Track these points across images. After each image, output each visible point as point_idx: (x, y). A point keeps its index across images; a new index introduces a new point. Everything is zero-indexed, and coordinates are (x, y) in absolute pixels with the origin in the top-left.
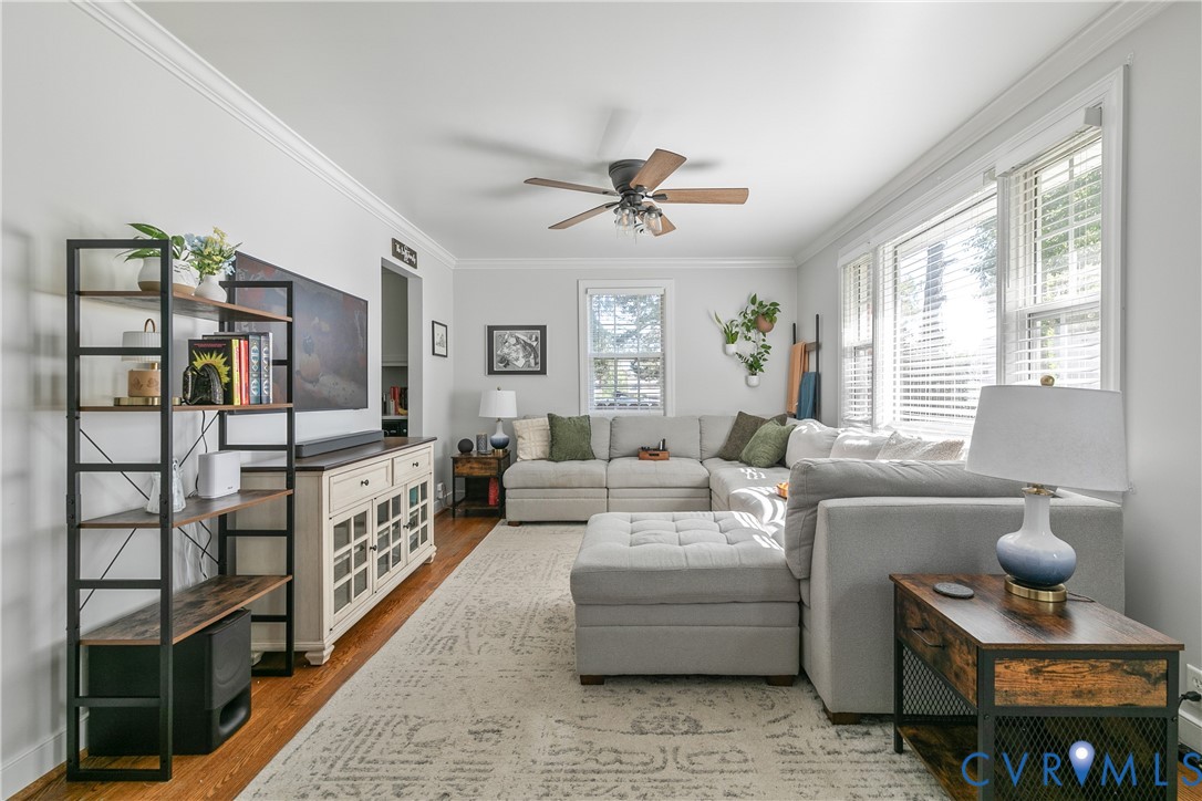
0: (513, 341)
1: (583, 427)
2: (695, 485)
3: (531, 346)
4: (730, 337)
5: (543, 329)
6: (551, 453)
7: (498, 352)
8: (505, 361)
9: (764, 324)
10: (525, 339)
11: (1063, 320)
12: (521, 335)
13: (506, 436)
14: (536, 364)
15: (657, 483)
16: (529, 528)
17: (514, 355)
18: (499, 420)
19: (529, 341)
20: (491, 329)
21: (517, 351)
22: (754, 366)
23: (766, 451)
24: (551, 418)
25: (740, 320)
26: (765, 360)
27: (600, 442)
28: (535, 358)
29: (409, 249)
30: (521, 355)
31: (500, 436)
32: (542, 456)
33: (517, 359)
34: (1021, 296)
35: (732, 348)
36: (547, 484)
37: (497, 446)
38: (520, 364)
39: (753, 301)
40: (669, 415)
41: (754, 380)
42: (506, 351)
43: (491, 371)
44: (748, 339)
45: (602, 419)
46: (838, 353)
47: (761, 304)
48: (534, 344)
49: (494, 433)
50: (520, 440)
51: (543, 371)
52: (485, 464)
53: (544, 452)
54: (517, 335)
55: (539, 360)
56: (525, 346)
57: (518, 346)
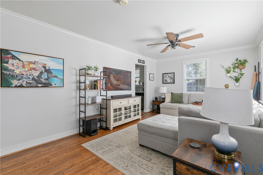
0: (168, 76)
1: (181, 96)
3: (171, 77)
4: (228, 72)
5: (174, 73)
7: (164, 79)
8: (166, 81)
14: (172, 81)
18: (163, 93)
19: (171, 76)
20: (163, 74)
21: (168, 78)
22: (237, 80)
24: (172, 93)
26: (241, 78)
27: (185, 99)
28: (172, 80)
29: (142, 61)
30: (169, 79)
32: (170, 102)
33: (168, 80)
35: (229, 75)
38: (169, 81)
39: (237, 60)
41: (237, 84)
42: (166, 78)
43: (163, 83)
44: (234, 72)
45: (186, 94)
47: (240, 61)
48: (172, 77)
49: (162, 96)
51: (174, 83)
54: (168, 75)
55: (173, 80)
56: (170, 77)
57: (169, 77)
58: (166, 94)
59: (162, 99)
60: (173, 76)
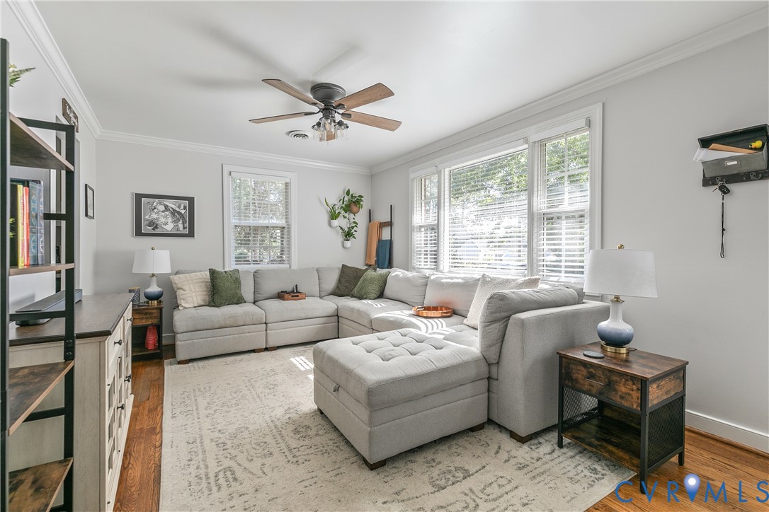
0: (162, 208)
1: (235, 278)
2: (329, 314)
3: (179, 213)
4: (333, 216)
5: (191, 200)
6: (213, 301)
7: (146, 217)
8: (153, 224)
9: (354, 208)
10: (174, 207)
11: (564, 218)
12: (170, 203)
13: (160, 289)
14: (184, 228)
15: (303, 316)
16: (201, 364)
17: (163, 220)
18: (153, 275)
19: (178, 209)
20: (139, 197)
21: (166, 217)
22: (348, 235)
23: (374, 289)
24: (212, 272)
25: (339, 204)
26: (355, 231)
27: (247, 290)
28: (184, 223)
29: (74, 113)
30: (170, 220)
31: (154, 289)
32: (203, 303)
33: (166, 224)
34: (541, 204)
35: (335, 223)
36: (217, 326)
37: (150, 298)
38: (169, 227)
39: (348, 193)
40: (293, 267)
41: (348, 244)
42: (155, 216)
43: (139, 233)
44: (345, 217)
45: (248, 272)
46: (409, 229)
47: (352, 195)
48: (183, 212)
50: (179, 293)
51: (191, 234)
52: (146, 314)
53: (204, 301)
54: (166, 203)
55: (187, 225)
56: (174, 212)
57: (167, 213)
58: (176, 279)
59: (147, 297)
60: (185, 208)
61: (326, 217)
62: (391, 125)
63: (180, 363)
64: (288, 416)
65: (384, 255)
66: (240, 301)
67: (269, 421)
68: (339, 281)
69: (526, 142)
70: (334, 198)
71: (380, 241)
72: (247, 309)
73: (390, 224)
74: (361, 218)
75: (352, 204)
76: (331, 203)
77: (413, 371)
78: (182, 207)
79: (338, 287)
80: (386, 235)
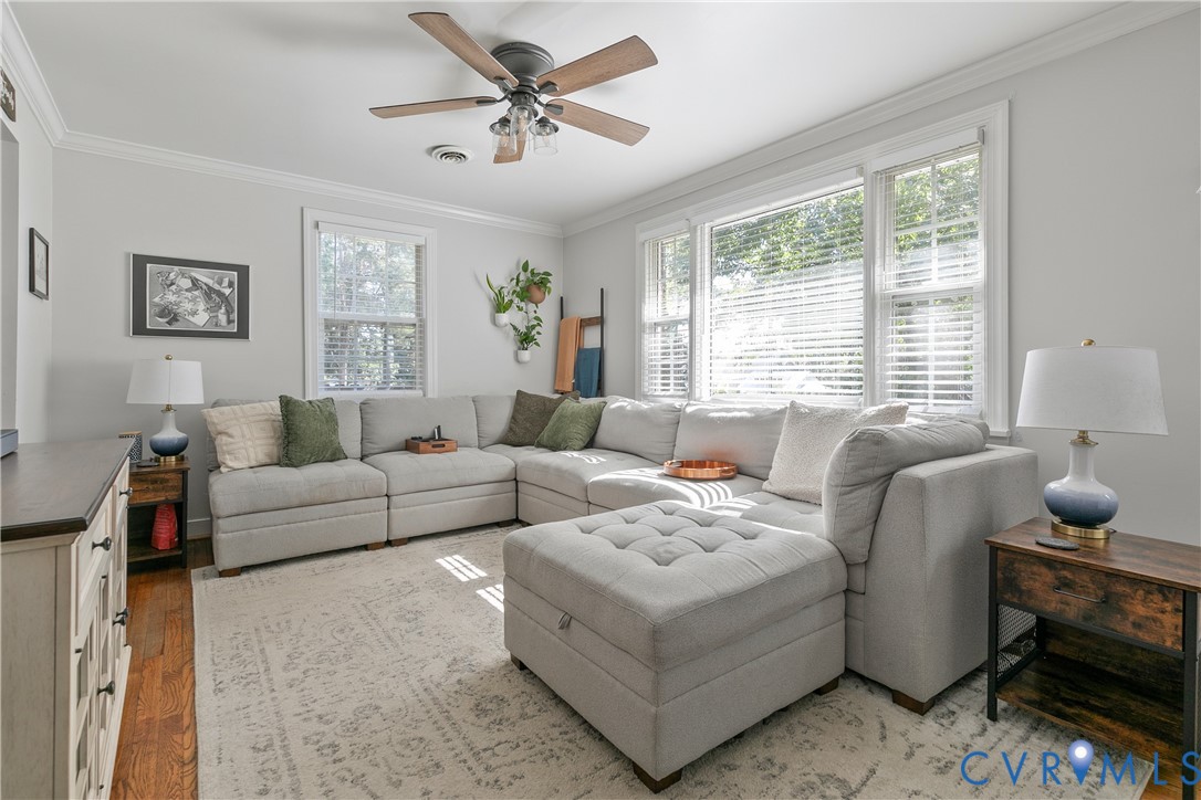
0: (187, 283)
1: (326, 413)
2: (500, 478)
3: (220, 294)
4: (500, 306)
5: (243, 271)
6: (287, 455)
7: (154, 299)
8: (169, 314)
9: (536, 294)
10: (210, 282)
11: (931, 303)
12: (202, 275)
13: (181, 435)
14: (230, 322)
15: (455, 481)
16: (265, 574)
17: (188, 306)
18: (169, 408)
19: (217, 287)
20: (140, 262)
21: (194, 300)
22: (526, 339)
23: (579, 432)
24: (286, 403)
25: (509, 287)
26: (539, 333)
27: (349, 436)
28: (228, 313)
30: (201, 306)
31: (170, 434)
32: (266, 460)
33: (194, 313)
34: (887, 279)
35: (504, 318)
36: (296, 502)
37: (162, 451)
38: (201, 320)
39: (525, 267)
40: (430, 395)
41: (525, 355)
42: (171, 298)
43: (140, 329)
44: (520, 309)
45: (350, 403)
46: (635, 329)
47: (532, 272)
48: (227, 291)
49: (159, 430)
50: (221, 441)
51: (242, 333)
52: (154, 482)
53: (268, 455)
54: (193, 274)
55: (235, 316)
56: (209, 293)
57: (196, 293)
58: (215, 416)
59: (156, 450)
60: (231, 285)
61: (486, 308)
62: (627, 132)
63: (222, 574)
64: (457, 676)
65: (590, 374)
66: (336, 455)
67: (420, 691)
68: (514, 419)
69: (861, 172)
70: (503, 277)
71: (581, 351)
72: (350, 468)
73: (600, 321)
74: (547, 310)
75: (532, 286)
76: (496, 283)
77: (728, 584)
78: (226, 284)
79: (511, 429)
80: (591, 339)
